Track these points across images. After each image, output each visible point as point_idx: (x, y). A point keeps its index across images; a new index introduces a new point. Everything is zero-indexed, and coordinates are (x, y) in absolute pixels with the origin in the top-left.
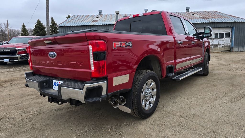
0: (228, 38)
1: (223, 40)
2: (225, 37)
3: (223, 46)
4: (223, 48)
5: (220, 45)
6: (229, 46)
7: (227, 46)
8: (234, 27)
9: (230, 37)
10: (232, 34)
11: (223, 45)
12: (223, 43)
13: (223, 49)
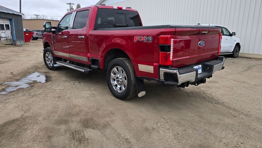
0: (8, 31)
1: (4, 33)
2: (5, 29)
3: (5, 39)
4: (6, 41)
5: (3, 38)
6: (11, 39)
7: (9, 39)
8: (13, 19)
9: (10, 29)
10: (11, 26)
11: (5, 37)
12: (5, 36)
13: (6, 43)
